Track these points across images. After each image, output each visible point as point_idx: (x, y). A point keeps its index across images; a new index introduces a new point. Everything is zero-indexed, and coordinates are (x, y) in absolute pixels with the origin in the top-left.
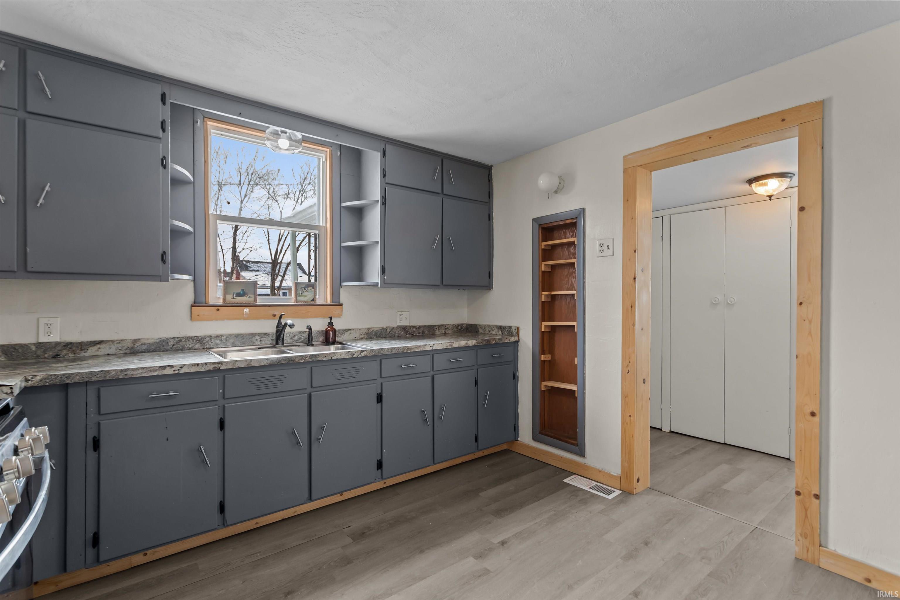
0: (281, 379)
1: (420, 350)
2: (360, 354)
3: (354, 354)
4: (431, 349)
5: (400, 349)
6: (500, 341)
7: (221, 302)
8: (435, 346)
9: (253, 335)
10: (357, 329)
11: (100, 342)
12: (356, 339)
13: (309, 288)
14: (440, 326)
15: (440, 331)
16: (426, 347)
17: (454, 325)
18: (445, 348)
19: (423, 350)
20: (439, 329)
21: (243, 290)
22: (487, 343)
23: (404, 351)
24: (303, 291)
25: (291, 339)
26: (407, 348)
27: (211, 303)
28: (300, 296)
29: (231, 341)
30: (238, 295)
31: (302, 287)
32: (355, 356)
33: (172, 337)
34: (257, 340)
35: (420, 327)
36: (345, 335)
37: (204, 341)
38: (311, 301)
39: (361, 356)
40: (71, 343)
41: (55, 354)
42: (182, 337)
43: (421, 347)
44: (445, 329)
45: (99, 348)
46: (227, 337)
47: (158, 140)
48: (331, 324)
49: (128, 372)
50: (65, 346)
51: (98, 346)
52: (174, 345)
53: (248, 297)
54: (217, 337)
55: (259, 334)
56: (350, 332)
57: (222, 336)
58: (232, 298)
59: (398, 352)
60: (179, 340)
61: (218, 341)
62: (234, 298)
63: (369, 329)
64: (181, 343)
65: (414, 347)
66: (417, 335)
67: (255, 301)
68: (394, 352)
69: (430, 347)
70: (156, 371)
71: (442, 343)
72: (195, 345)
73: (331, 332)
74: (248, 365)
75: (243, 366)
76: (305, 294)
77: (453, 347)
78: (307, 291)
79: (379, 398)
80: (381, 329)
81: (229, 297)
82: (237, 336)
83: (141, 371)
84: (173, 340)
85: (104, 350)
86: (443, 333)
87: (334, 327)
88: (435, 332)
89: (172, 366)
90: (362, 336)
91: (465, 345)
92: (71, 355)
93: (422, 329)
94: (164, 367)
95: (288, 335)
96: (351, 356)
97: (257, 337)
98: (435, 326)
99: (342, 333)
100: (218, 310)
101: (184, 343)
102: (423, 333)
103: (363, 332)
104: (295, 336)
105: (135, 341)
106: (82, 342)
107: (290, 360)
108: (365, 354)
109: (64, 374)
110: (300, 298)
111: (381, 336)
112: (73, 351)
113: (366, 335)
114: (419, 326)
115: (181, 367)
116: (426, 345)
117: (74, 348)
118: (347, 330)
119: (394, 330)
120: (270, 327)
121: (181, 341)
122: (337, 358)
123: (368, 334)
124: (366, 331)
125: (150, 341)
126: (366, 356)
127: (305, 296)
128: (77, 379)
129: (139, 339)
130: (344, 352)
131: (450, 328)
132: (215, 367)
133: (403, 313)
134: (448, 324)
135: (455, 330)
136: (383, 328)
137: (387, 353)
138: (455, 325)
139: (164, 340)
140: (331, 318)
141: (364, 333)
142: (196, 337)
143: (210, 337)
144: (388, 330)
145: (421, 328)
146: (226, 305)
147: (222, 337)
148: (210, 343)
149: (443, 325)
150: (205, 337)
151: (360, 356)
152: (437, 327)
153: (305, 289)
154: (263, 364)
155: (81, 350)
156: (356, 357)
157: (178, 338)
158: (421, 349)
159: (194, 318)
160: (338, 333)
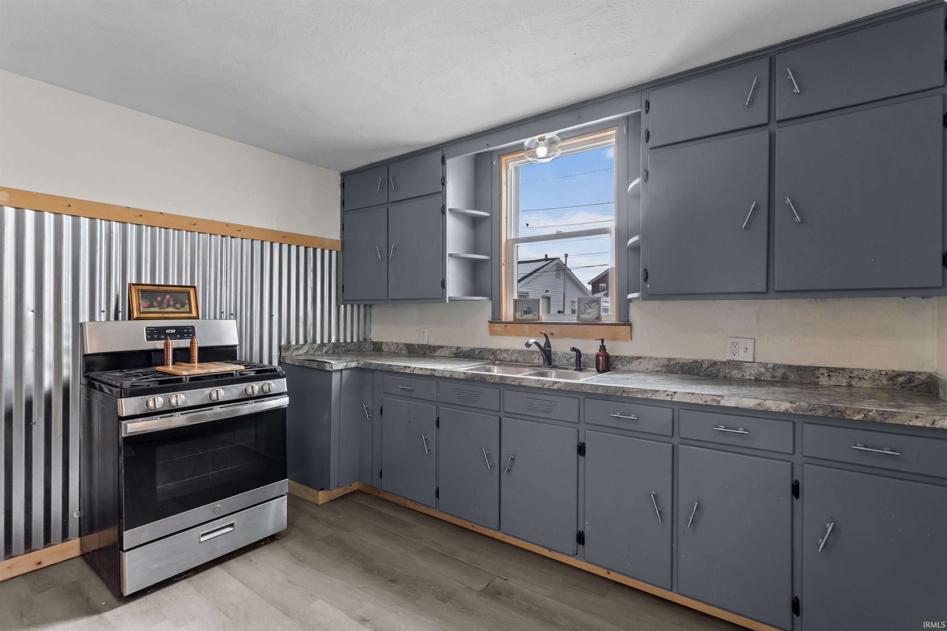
0: (478, 396)
1: (645, 397)
2: (553, 385)
3: (545, 384)
4: (669, 398)
5: (611, 388)
6: (886, 419)
7: (511, 319)
8: (676, 396)
10: (652, 358)
11: (442, 347)
12: (648, 371)
13: (593, 304)
14: (831, 371)
15: (833, 379)
16: (658, 394)
17: (880, 371)
18: (700, 402)
19: (651, 398)
20: (829, 375)
21: (529, 308)
22: (830, 414)
23: (616, 393)
24: (586, 307)
26: (621, 390)
27: (503, 320)
28: (582, 313)
29: (514, 356)
30: (526, 313)
31: (585, 303)
32: (546, 386)
33: (477, 347)
34: (535, 358)
35: (776, 367)
36: (633, 364)
37: (496, 353)
38: (595, 319)
39: (553, 388)
40: (431, 346)
41: (424, 352)
42: (483, 349)
43: (648, 393)
44: (851, 377)
46: (512, 352)
47: (440, 193)
48: (603, 348)
49: (391, 367)
50: (428, 347)
51: (441, 350)
52: (477, 354)
53: (533, 314)
54: (505, 351)
56: (640, 360)
57: (509, 350)
58: (521, 315)
59: (606, 393)
60: (481, 350)
61: (506, 355)
62: (522, 316)
63: (669, 360)
64: (482, 354)
65: (634, 390)
67: (538, 318)
69: (667, 395)
70: (402, 369)
72: (490, 357)
73: (600, 357)
76: (589, 310)
77: (721, 404)
78: (590, 307)
79: (581, 450)
80: (691, 361)
81: (518, 315)
82: (519, 352)
83: (396, 368)
84: (477, 350)
85: (444, 352)
86: (844, 384)
87: (607, 351)
88: (819, 380)
89: (409, 367)
90: (658, 369)
91: (754, 407)
92: (430, 354)
93: (782, 371)
94: (406, 367)
96: (540, 386)
98: (818, 368)
99: (628, 361)
100: (506, 326)
101: (484, 353)
102: (783, 378)
103: (660, 363)
104: (571, 358)
105: (458, 348)
106: (434, 346)
107: (481, 378)
108: (559, 387)
110: (583, 316)
111: (692, 372)
113: (664, 368)
114: (775, 365)
115: (414, 369)
118: (636, 357)
121: (482, 351)
122: (526, 385)
123: (668, 366)
124: (666, 363)
125: (465, 349)
126: (559, 390)
127: (589, 314)
129: (460, 347)
130: (534, 379)
131: (866, 377)
132: (431, 373)
133: (738, 340)
134: (859, 369)
135: (885, 382)
136: (696, 362)
137: (590, 391)
138: (883, 373)
139: (472, 349)
140: (602, 340)
141: (661, 365)
142: (491, 349)
143: (500, 350)
144: (705, 366)
145: (778, 368)
146: (516, 322)
147: (508, 351)
148: (500, 356)
149: (843, 369)
150: (496, 350)
151: (552, 388)
152: (824, 371)
153: (588, 305)
155: (434, 351)
156: (547, 388)
157: (481, 348)
158: (649, 396)
159: (493, 333)
160: (622, 360)
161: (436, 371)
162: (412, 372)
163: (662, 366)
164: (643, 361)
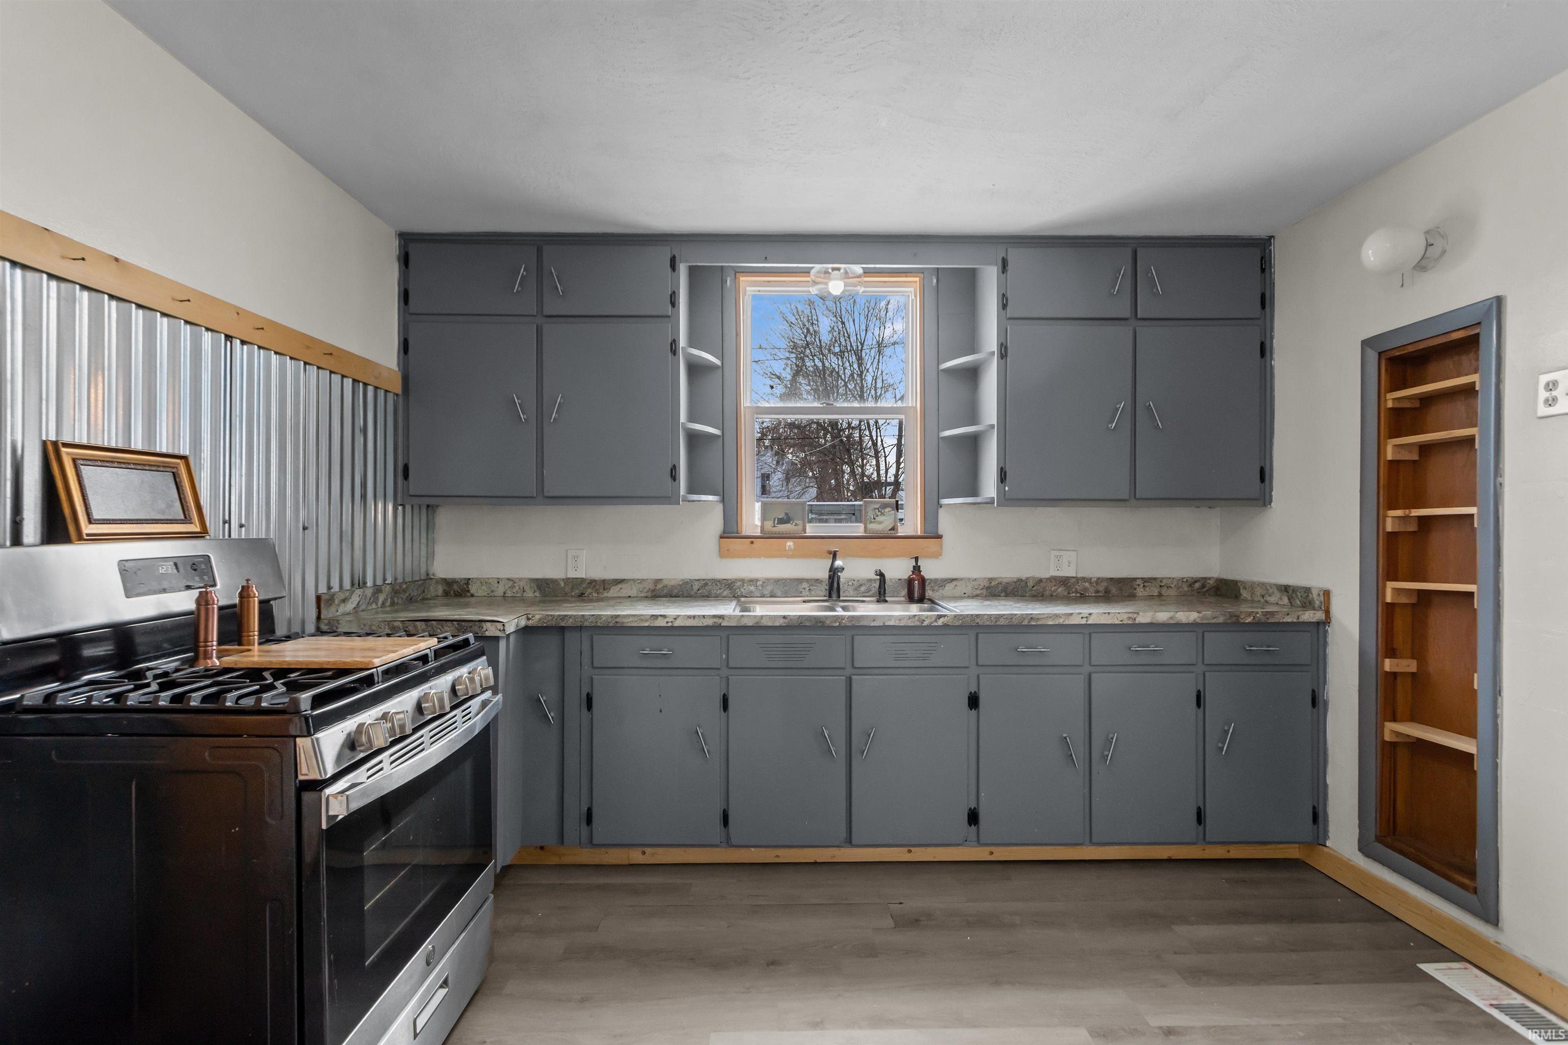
0: (806, 649)
1: (1057, 623)
2: (936, 621)
3: (924, 621)
4: (1084, 622)
5: (1015, 617)
6: (1268, 618)
7: (758, 533)
8: (1092, 617)
9: (800, 581)
10: (969, 579)
11: (622, 581)
12: (966, 595)
13: (887, 510)
14: (1146, 581)
15: (1147, 589)
16: (1072, 618)
17: (1182, 579)
18: (1117, 622)
19: (1064, 623)
20: (1144, 586)
21: (787, 514)
22: (1229, 619)
23: (1022, 622)
24: (876, 514)
25: (856, 589)
26: (1029, 618)
27: (745, 533)
28: (871, 522)
29: (769, 588)
30: (781, 521)
31: (875, 509)
32: (925, 624)
33: (697, 578)
34: (804, 589)
35: (1099, 580)
36: (947, 588)
37: (734, 586)
38: (889, 530)
39: (937, 624)
40: (595, 580)
41: (581, 592)
42: (709, 580)
43: (1061, 617)
44: (1161, 586)
45: (621, 588)
46: (764, 583)
47: (667, 319)
48: (917, 569)
49: (618, 620)
50: (589, 583)
51: (620, 586)
52: (698, 590)
53: (794, 524)
54: (751, 580)
55: (807, 580)
56: (955, 583)
57: (757, 580)
58: (773, 525)
59: (1010, 623)
60: (705, 583)
61: (752, 588)
62: (774, 526)
63: (991, 580)
64: (707, 588)
65: (1044, 616)
66: (1094, 595)
67: (804, 530)
68: (1002, 622)
69: (1082, 618)
70: (647, 621)
71: (1109, 613)
72: (723, 592)
73: (917, 582)
74: (757, 623)
75: (750, 624)
76: (880, 518)
77: (1137, 622)
78: (882, 514)
79: (974, 701)
80: (1015, 580)
81: (769, 525)
82: (777, 581)
83: (631, 619)
84: (698, 582)
85: (626, 590)
86: (1155, 594)
87: (922, 573)
88: (1135, 591)
89: (664, 616)
90: (978, 592)
91: (1168, 620)
92: (595, 595)
93: (1104, 584)
94: (655, 617)
95: (850, 584)
96: (918, 624)
97: (805, 585)
98: (1135, 579)
99: (941, 585)
100: (752, 543)
101: (711, 587)
102: (1106, 592)
103: (980, 585)
104: (861, 585)
105: (657, 581)
106: (604, 581)
107: (817, 622)
108: (945, 622)
109: (559, 616)
110: (872, 526)
111: (1016, 593)
112: (597, 590)
113: (985, 590)
114: (1098, 579)
115: (675, 619)
116: (1071, 614)
117: (597, 587)
118: (950, 579)
119: (1041, 584)
120: (819, 569)
121: (706, 584)
122: (894, 624)
123: (988, 588)
124: (987, 584)
125: (673, 583)
126: (945, 626)
127: (881, 523)
128: (570, 623)
129: (661, 580)
130: (907, 615)
131: (1172, 586)
132: (715, 623)
133: (1062, 553)
134: (1167, 578)
135: (1186, 589)
136: (1020, 580)
137: (988, 623)
138: (1185, 580)
139: (687, 582)
140: (917, 559)
141: (981, 587)
142: (725, 580)
143: (743, 581)
144: (1030, 584)
145: (1102, 582)
146: (766, 536)
147: (757, 582)
148: (742, 590)
149: (1155, 579)
150: (736, 580)
151: (935, 624)
152: (1139, 582)
153: (879, 512)
154: (777, 624)
155: (604, 589)
156: (927, 626)
157: (704, 580)
158: (1061, 621)
159: (723, 554)
160: (933, 584)
161: (726, 618)
162: (670, 624)
163: (983, 589)
164: (959, 583)
